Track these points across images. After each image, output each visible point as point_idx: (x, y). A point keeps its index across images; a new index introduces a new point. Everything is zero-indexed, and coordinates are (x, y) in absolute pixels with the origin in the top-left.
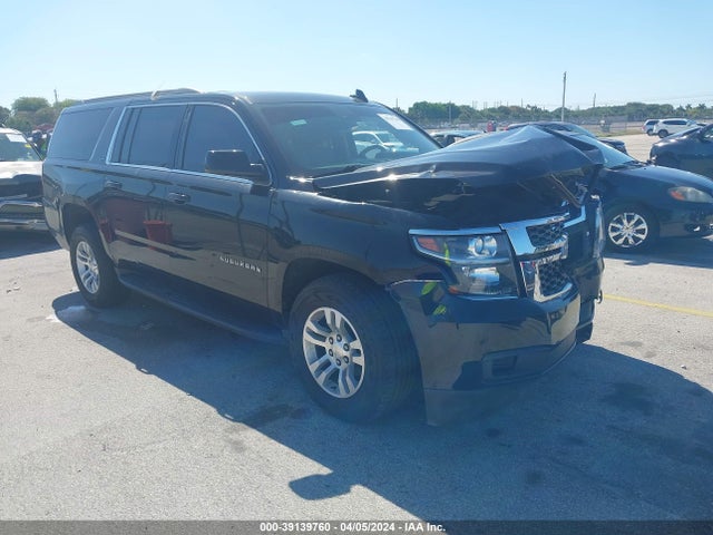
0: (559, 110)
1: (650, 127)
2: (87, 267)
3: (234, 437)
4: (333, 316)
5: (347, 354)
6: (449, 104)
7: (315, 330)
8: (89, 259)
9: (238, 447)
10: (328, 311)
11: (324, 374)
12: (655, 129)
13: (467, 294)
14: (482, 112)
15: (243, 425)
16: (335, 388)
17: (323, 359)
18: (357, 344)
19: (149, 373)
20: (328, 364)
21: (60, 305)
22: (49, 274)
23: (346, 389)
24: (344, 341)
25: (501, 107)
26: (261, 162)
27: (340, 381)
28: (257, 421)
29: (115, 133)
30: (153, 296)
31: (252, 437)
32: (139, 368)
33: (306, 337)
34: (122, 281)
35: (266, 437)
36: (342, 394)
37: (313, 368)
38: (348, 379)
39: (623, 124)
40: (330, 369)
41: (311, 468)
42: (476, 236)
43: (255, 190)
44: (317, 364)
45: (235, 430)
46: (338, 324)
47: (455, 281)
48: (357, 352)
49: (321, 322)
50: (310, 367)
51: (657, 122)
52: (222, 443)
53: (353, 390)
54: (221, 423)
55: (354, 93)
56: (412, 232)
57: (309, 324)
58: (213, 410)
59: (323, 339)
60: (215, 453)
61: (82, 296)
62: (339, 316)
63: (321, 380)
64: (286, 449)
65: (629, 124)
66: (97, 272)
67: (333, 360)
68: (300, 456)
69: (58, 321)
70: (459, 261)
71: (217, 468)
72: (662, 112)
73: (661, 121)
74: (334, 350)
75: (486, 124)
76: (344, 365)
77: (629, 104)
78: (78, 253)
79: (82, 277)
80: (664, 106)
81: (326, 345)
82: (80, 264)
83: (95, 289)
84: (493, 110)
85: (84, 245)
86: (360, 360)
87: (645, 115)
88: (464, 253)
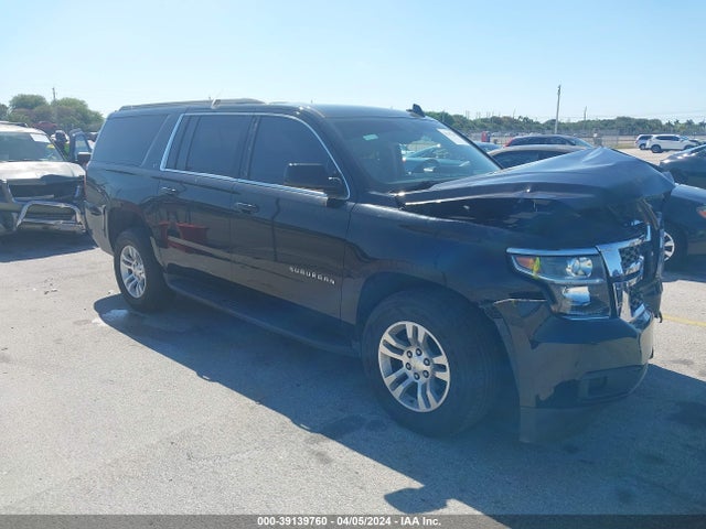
0: (553, 122)
1: (643, 142)
2: (130, 271)
3: (316, 447)
4: (416, 331)
5: (428, 368)
6: (443, 113)
7: (394, 343)
8: (134, 263)
9: (324, 459)
10: (409, 326)
11: (401, 388)
12: (648, 144)
13: (566, 315)
14: (475, 122)
15: (320, 435)
16: (414, 401)
17: (400, 372)
18: (442, 360)
19: (211, 380)
20: (404, 377)
21: (103, 307)
22: (82, 276)
23: (427, 403)
24: (424, 355)
25: (494, 117)
26: (338, 175)
27: (419, 396)
28: (334, 432)
29: (171, 139)
30: (206, 302)
31: (333, 448)
32: (200, 375)
33: (382, 349)
34: (172, 287)
35: (347, 449)
36: (422, 408)
37: (388, 381)
38: (429, 393)
39: (615, 138)
40: (407, 382)
41: (401, 482)
42: (573, 257)
43: (331, 203)
44: (393, 377)
45: (316, 442)
46: (421, 339)
47: (554, 301)
48: (442, 368)
49: (401, 335)
50: (385, 380)
51: (650, 137)
52: (305, 453)
53: (434, 405)
54: (300, 435)
55: (411, 108)
56: (509, 250)
57: (387, 337)
58: (287, 420)
59: (400, 352)
60: (301, 464)
61: (124, 299)
62: (422, 331)
63: (397, 393)
64: (372, 462)
65: (621, 138)
66: (143, 276)
67: (410, 374)
68: (387, 470)
69: (104, 324)
70: (557, 281)
71: (307, 480)
72: (650, 127)
73: (655, 136)
74: (412, 365)
75: (480, 134)
76: (423, 380)
77: (619, 119)
78: (123, 256)
79: (125, 282)
80: (653, 121)
81: (404, 359)
82: (124, 268)
83: (139, 293)
84: (485, 120)
85: (132, 250)
86: (445, 376)
87: (634, 129)
88: (563, 274)
